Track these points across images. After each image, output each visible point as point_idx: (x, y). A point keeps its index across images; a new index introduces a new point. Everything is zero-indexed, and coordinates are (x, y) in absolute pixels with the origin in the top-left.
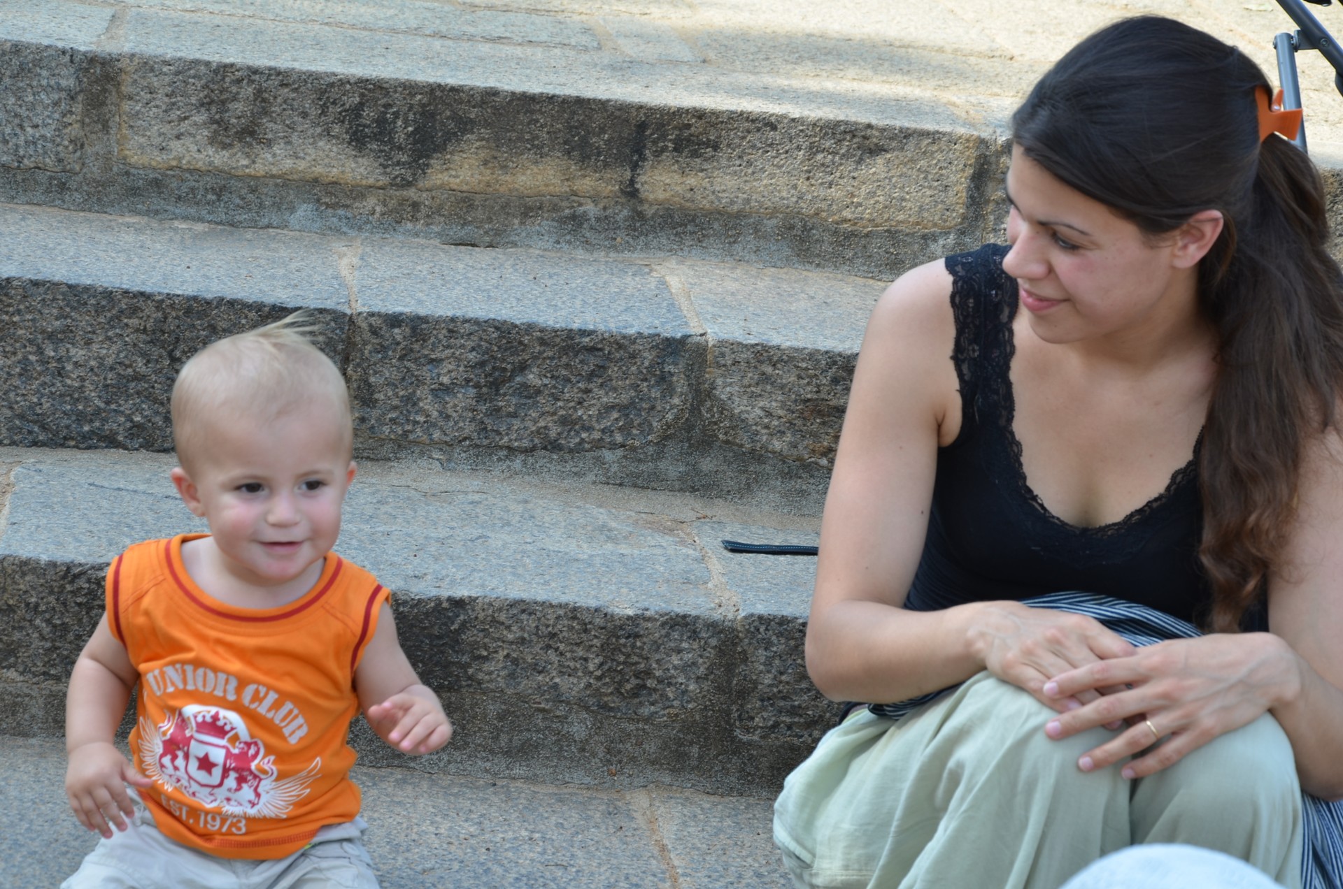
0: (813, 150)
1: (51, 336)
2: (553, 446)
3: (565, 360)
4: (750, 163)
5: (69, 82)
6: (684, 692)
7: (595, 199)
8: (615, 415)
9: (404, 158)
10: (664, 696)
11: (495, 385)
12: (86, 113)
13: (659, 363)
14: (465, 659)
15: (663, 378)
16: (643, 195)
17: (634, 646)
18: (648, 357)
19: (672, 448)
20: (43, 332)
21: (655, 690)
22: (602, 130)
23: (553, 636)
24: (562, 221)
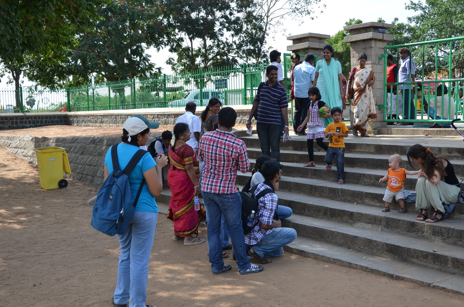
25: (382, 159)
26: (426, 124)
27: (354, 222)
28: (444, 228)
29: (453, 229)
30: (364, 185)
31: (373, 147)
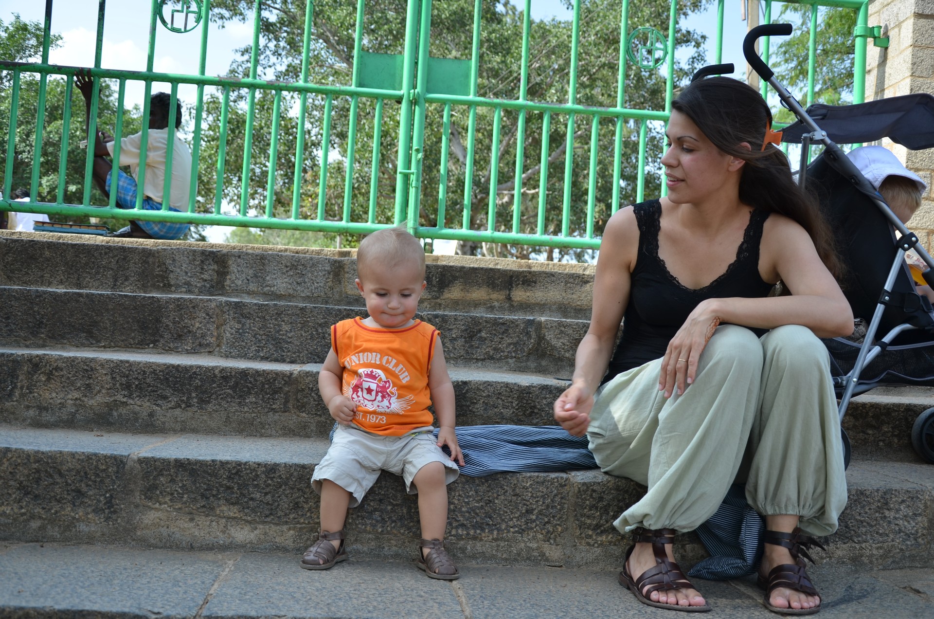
0: (567, 283)
1: (320, 325)
2: (491, 358)
3: (494, 328)
4: (546, 288)
5: (328, 268)
6: (548, 414)
7: (498, 301)
8: (512, 346)
9: (436, 289)
10: (541, 415)
11: (471, 337)
12: (334, 278)
13: (526, 328)
14: (468, 403)
15: (528, 333)
16: (513, 299)
17: (529, 397)
18: (522, 326)
19: (532, 358)
20: (318, 323)
21: (538, 413)
22: (499, 278)
23: (500, 394)
24: (487, 308)
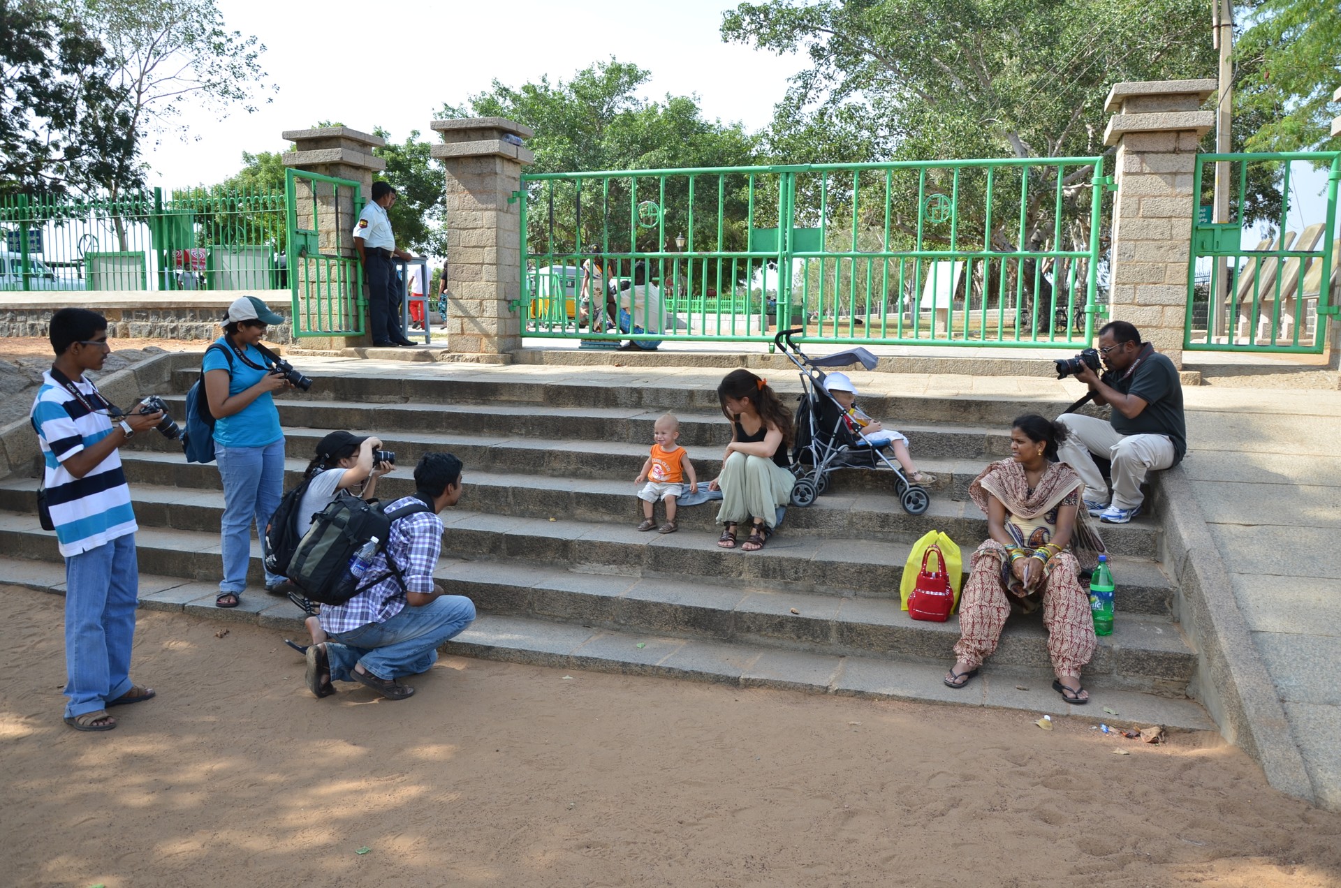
12: (690, 399)
25: (576, 418)
26: (607, 343)
27: (571, 563)
28: (787, 560)
29: (808, 562)
30: (553, 476)
31: (541, 391)
